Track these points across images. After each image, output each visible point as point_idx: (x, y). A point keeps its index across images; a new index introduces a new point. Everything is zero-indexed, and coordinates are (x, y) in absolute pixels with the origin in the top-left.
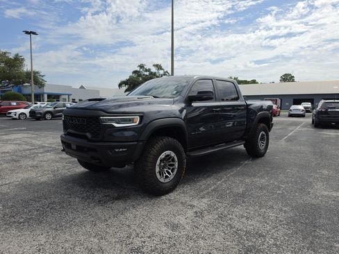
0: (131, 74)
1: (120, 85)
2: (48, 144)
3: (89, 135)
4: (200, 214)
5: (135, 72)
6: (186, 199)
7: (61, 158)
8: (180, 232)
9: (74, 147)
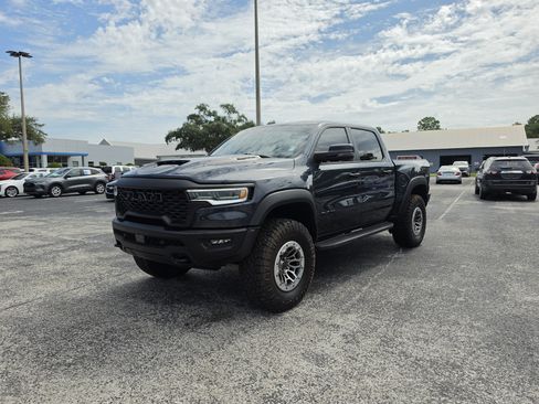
0: (186, 120)
1: (168, 138)
2: (69, 236)
3: (166, 219)
4: (351, 338)
5: (192, 117)
6: (323, 316)
7: (99, 258)
8: (331, 367)
9: (140, 238)
